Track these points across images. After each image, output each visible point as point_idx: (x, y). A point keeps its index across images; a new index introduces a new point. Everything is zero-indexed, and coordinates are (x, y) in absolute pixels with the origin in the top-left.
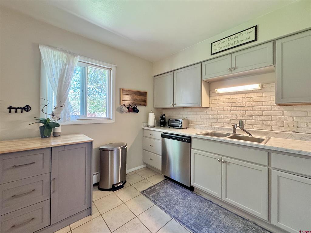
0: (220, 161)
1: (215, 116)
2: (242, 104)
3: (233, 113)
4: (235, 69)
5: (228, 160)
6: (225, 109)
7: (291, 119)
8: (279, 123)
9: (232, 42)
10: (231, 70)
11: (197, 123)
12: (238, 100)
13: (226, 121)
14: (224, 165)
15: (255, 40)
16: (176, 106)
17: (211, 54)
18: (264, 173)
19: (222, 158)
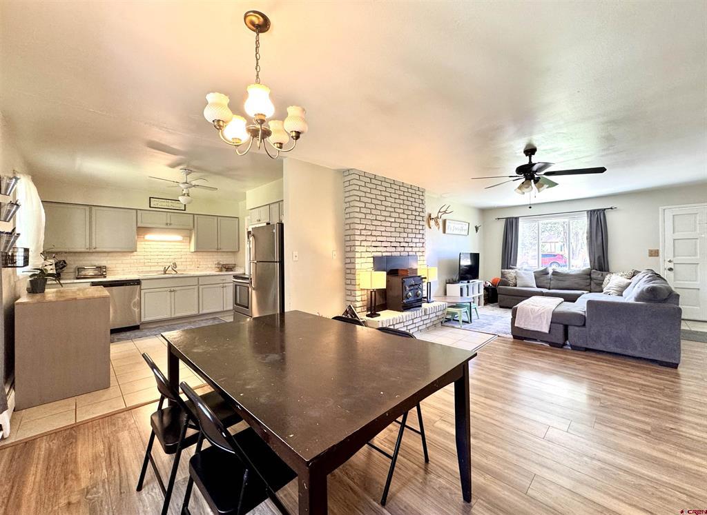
0: (171, 291)
1: (142, 261)
2: (167, 250)
3: (159, 257)
4: (170, 224)
5: (174, 289)
6: (152, 254)
7: (196, 260)
8: (191, 263)
9: (170, 204)
10: (167, 224)
11: (118, 269)
12: (165, 247)
13: (153, 264)
14: (173, 293)
15: (185, 210)
16: (97, 250)
17: (150, 207)
18: (196, 290)
19: (172, 289)
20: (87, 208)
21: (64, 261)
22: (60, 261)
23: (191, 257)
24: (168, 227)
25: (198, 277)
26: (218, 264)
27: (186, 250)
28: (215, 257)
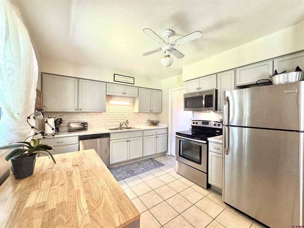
1: (107, 118)
2: (121, 111)
3: (117, 116)
4: (125, 93)
5: (130, 139)
6: (113, 113)
7: (137, 118)
8: (134, 120)
9: (126, 79)
10: (123, 93)
11: (93, 124)
13: (113, 121)
14: (128, 142)
15: (134, 84)
16: (82, 111)
17: (114, 81)
18: (142, 139)
19: (128, 139)
20: (76, 80)
21: (61, 119)
22: (58, 119)
23: (134, 116)
24: (124, 96)
25: (143, 130)
26: (149, 120)
27: (131, 111)
28: (147, 116)
